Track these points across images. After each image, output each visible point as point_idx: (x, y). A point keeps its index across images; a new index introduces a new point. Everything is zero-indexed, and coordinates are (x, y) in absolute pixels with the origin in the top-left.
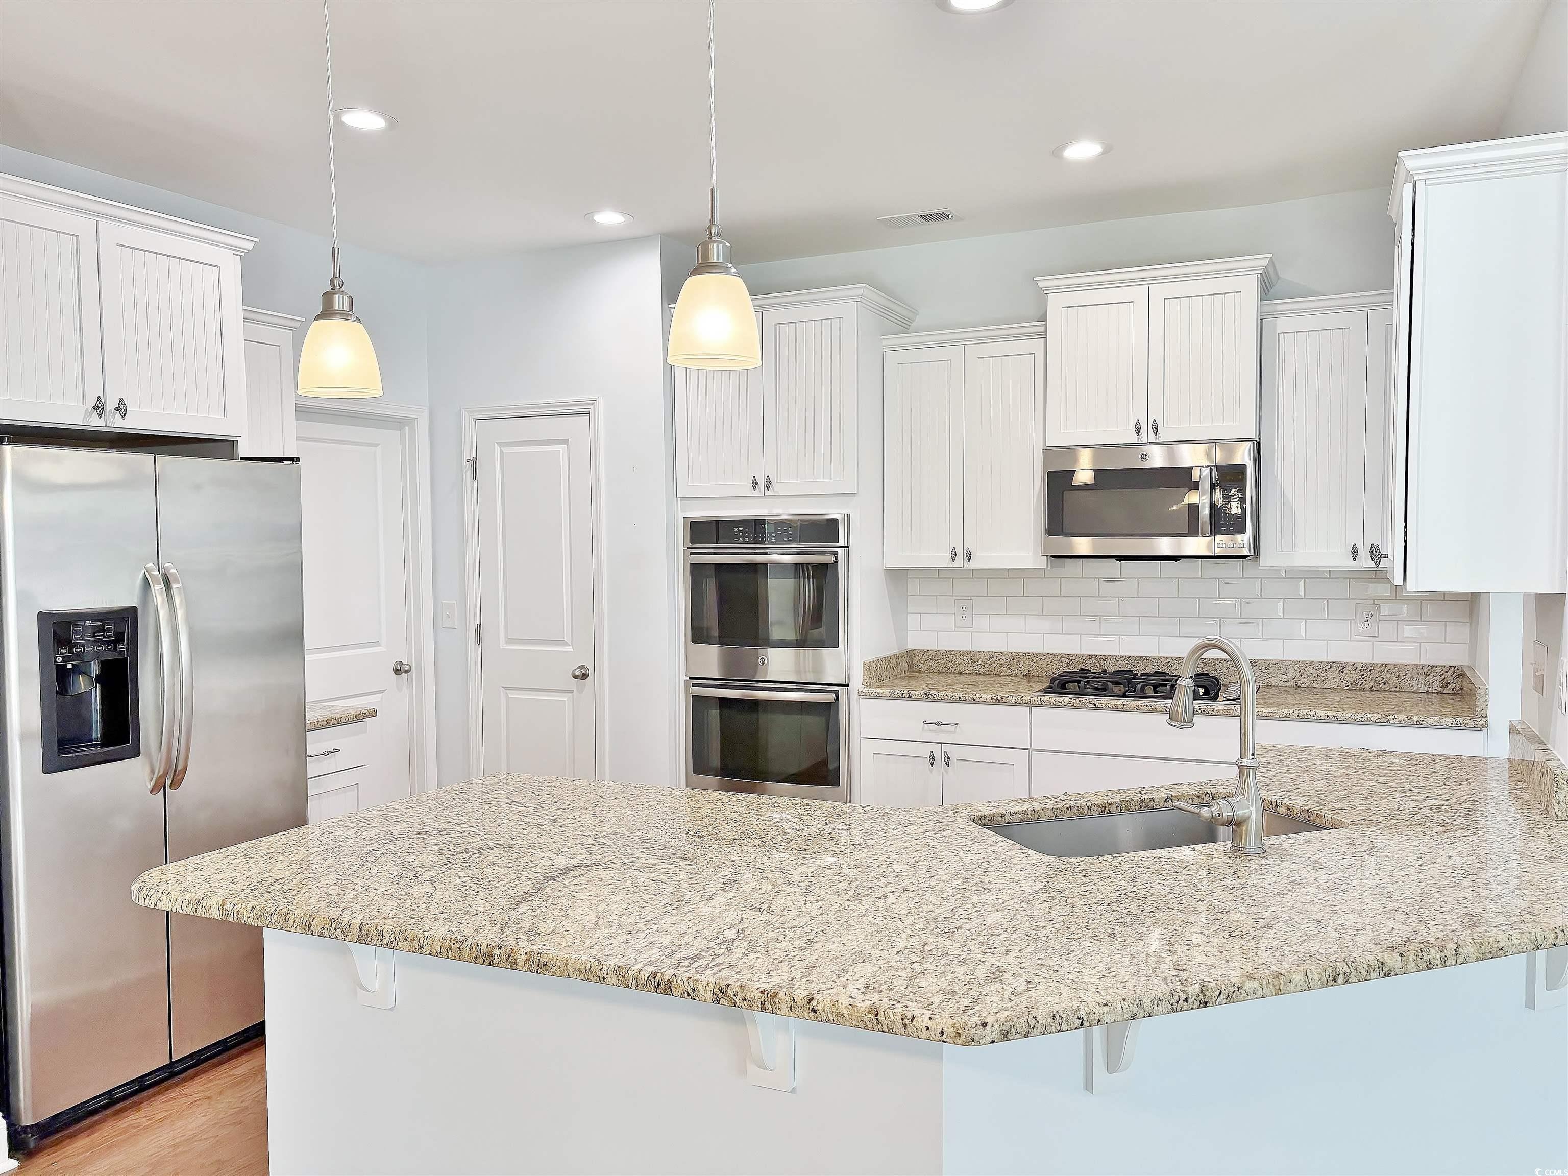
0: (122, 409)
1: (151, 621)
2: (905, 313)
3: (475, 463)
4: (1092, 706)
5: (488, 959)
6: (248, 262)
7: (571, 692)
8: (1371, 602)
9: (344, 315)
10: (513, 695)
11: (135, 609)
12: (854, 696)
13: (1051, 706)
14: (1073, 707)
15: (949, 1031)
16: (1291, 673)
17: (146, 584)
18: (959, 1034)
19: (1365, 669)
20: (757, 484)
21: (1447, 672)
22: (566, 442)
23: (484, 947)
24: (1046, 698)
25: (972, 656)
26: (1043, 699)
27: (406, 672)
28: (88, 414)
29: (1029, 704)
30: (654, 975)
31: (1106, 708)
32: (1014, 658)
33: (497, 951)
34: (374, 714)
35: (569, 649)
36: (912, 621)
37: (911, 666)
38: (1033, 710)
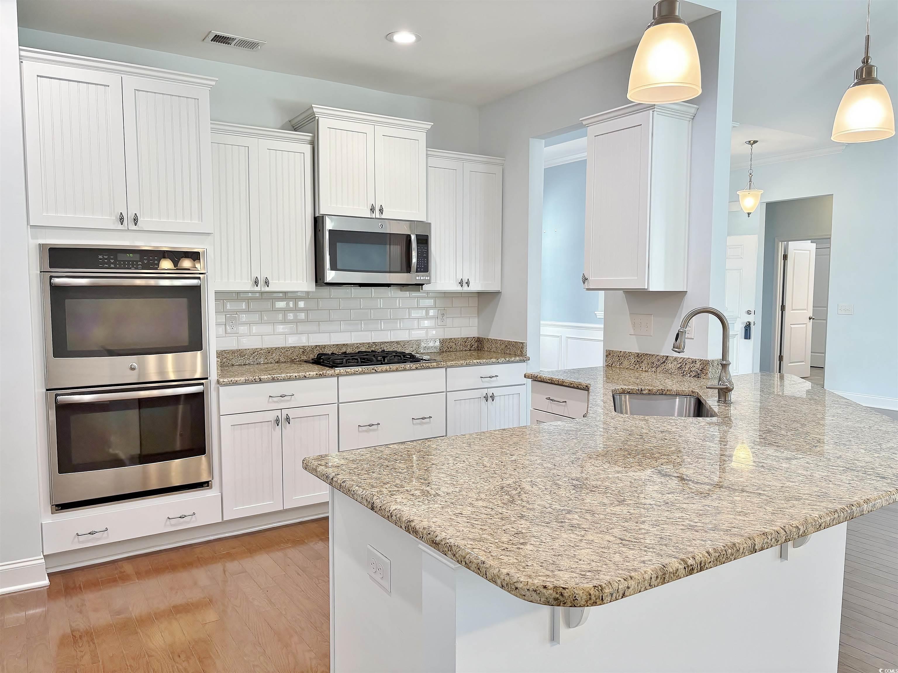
4: (374, 371)
8: (443, 309)
12: (213, 385)
16: (415, 346)
20: (122, 219)
21: (472, 340)
26: (347, 370)
31: (382, 372)
32: (270, 351)
38: (340, 378)
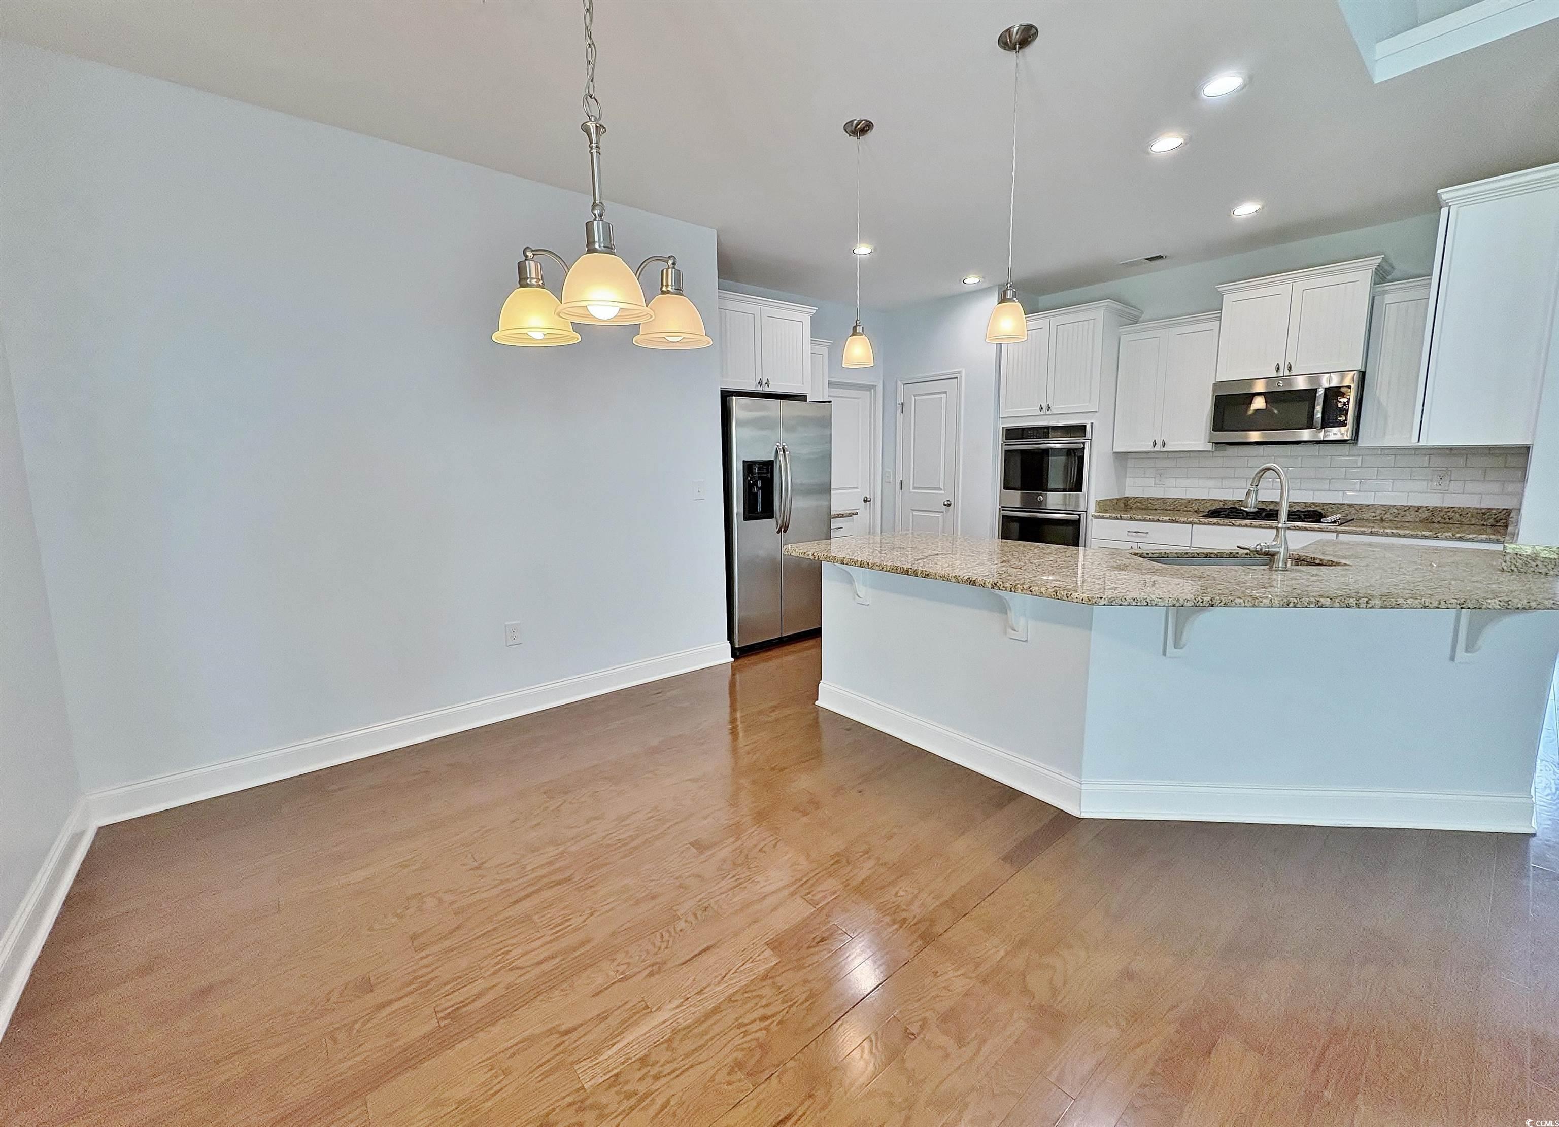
0: (767, 384)
1: (778, 466)
2: (1136, 313)
3: (903, 404)
5: (907, 572)
6: (813, 318)
7: (943, 512)
8: (1445, 469)
9: (860, 334)
10: (915, 513)
11: (773, 461)
12: (1090, 517)
13: (1205, 524)
14: (1219, 525)
15: (1085, 599)
16: (1378, 512)
17: (777, 452)
18: (1090, 600)
19: (1433, 511)
20: (1042, 408)
22: (946, 392)
23: (905, 569)
24: (1202, 520)
25: (1164, 500)
26: (1200, 520)
27: (869, 501)
28: (756, 386)
29: (1192, 523)
30: (969, 578)
31: (1240, 526)
32: (1190, 501)
33: (910, 570)
34: (857, 514)
35: (943, 492)
36: (1129, 481)
37: (1126, 505)
38: (1194, 526)
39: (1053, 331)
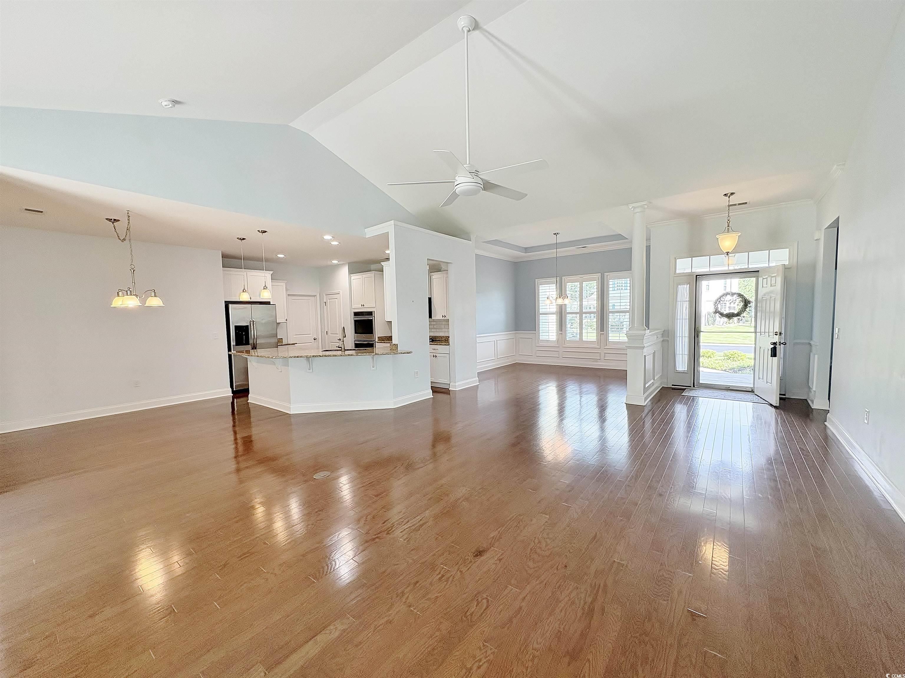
3: (326, 303)
6: (272, 275)
7: (339, 343)
10: (331, 343)
11: (248, 326)
17: (250, 323)
20: (362, 305)
22: (337, 299)
27: (316, 339)
36: (383, 331)
37: (383, 338)
39: (363, 279)
